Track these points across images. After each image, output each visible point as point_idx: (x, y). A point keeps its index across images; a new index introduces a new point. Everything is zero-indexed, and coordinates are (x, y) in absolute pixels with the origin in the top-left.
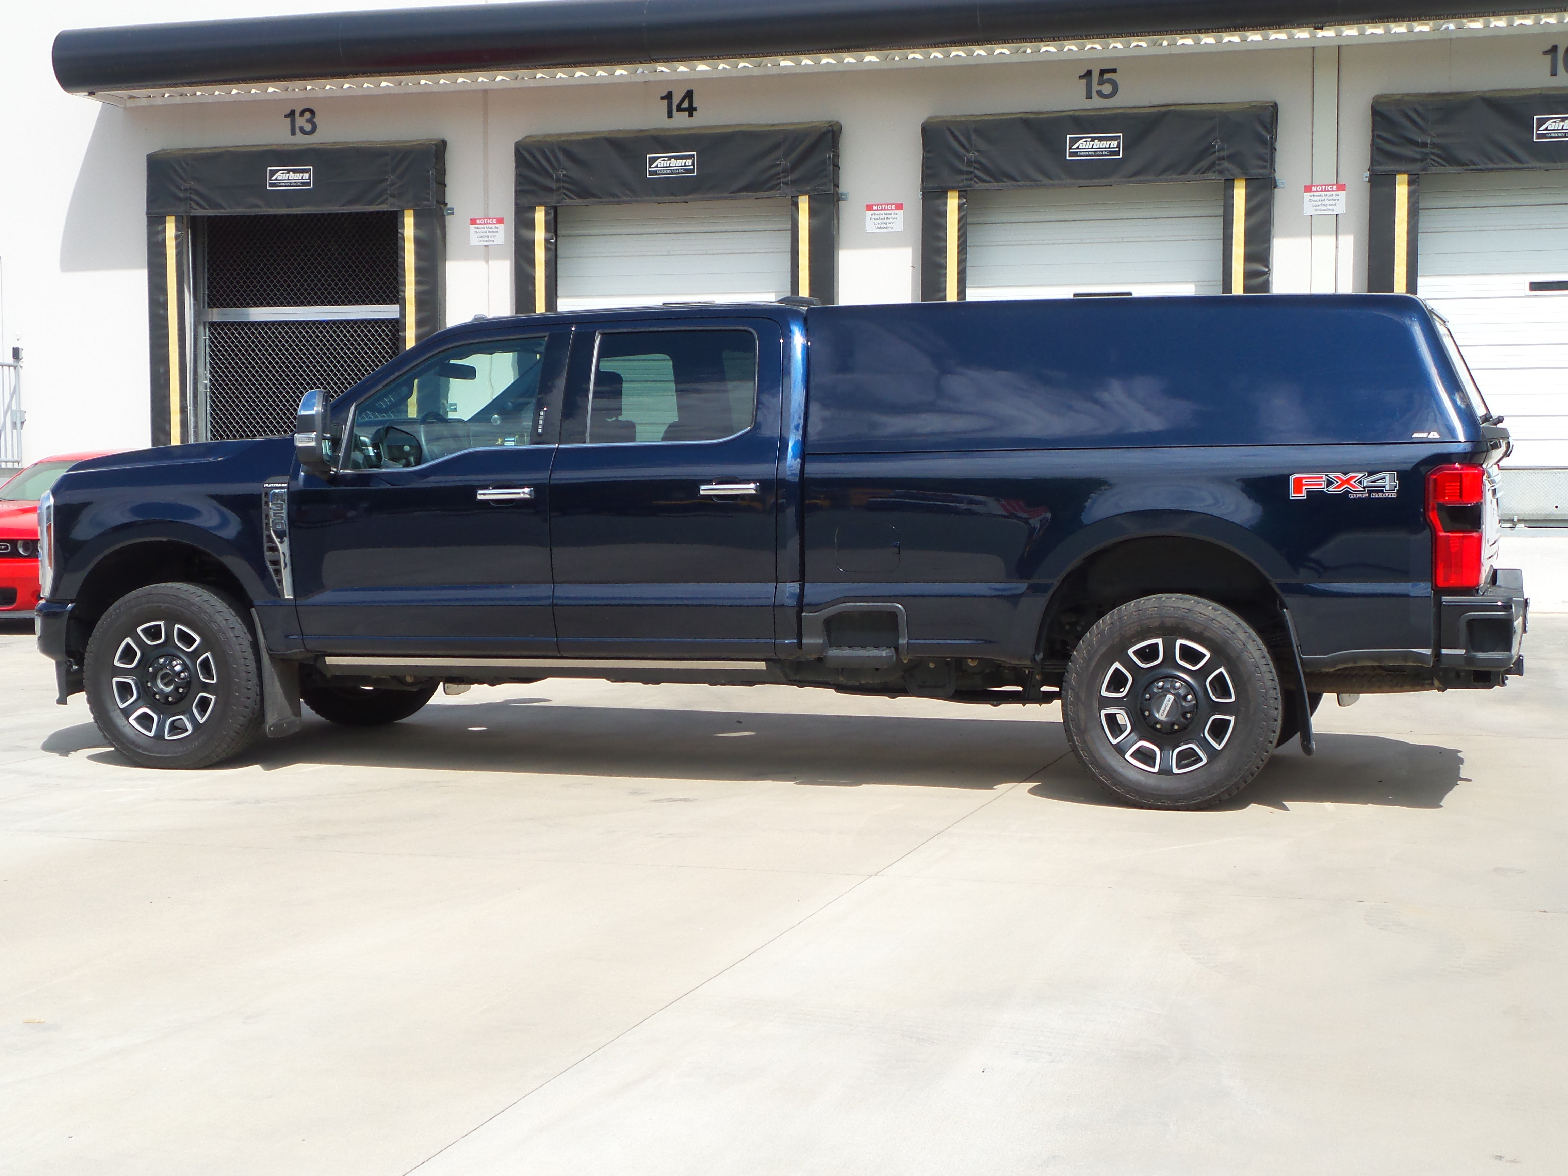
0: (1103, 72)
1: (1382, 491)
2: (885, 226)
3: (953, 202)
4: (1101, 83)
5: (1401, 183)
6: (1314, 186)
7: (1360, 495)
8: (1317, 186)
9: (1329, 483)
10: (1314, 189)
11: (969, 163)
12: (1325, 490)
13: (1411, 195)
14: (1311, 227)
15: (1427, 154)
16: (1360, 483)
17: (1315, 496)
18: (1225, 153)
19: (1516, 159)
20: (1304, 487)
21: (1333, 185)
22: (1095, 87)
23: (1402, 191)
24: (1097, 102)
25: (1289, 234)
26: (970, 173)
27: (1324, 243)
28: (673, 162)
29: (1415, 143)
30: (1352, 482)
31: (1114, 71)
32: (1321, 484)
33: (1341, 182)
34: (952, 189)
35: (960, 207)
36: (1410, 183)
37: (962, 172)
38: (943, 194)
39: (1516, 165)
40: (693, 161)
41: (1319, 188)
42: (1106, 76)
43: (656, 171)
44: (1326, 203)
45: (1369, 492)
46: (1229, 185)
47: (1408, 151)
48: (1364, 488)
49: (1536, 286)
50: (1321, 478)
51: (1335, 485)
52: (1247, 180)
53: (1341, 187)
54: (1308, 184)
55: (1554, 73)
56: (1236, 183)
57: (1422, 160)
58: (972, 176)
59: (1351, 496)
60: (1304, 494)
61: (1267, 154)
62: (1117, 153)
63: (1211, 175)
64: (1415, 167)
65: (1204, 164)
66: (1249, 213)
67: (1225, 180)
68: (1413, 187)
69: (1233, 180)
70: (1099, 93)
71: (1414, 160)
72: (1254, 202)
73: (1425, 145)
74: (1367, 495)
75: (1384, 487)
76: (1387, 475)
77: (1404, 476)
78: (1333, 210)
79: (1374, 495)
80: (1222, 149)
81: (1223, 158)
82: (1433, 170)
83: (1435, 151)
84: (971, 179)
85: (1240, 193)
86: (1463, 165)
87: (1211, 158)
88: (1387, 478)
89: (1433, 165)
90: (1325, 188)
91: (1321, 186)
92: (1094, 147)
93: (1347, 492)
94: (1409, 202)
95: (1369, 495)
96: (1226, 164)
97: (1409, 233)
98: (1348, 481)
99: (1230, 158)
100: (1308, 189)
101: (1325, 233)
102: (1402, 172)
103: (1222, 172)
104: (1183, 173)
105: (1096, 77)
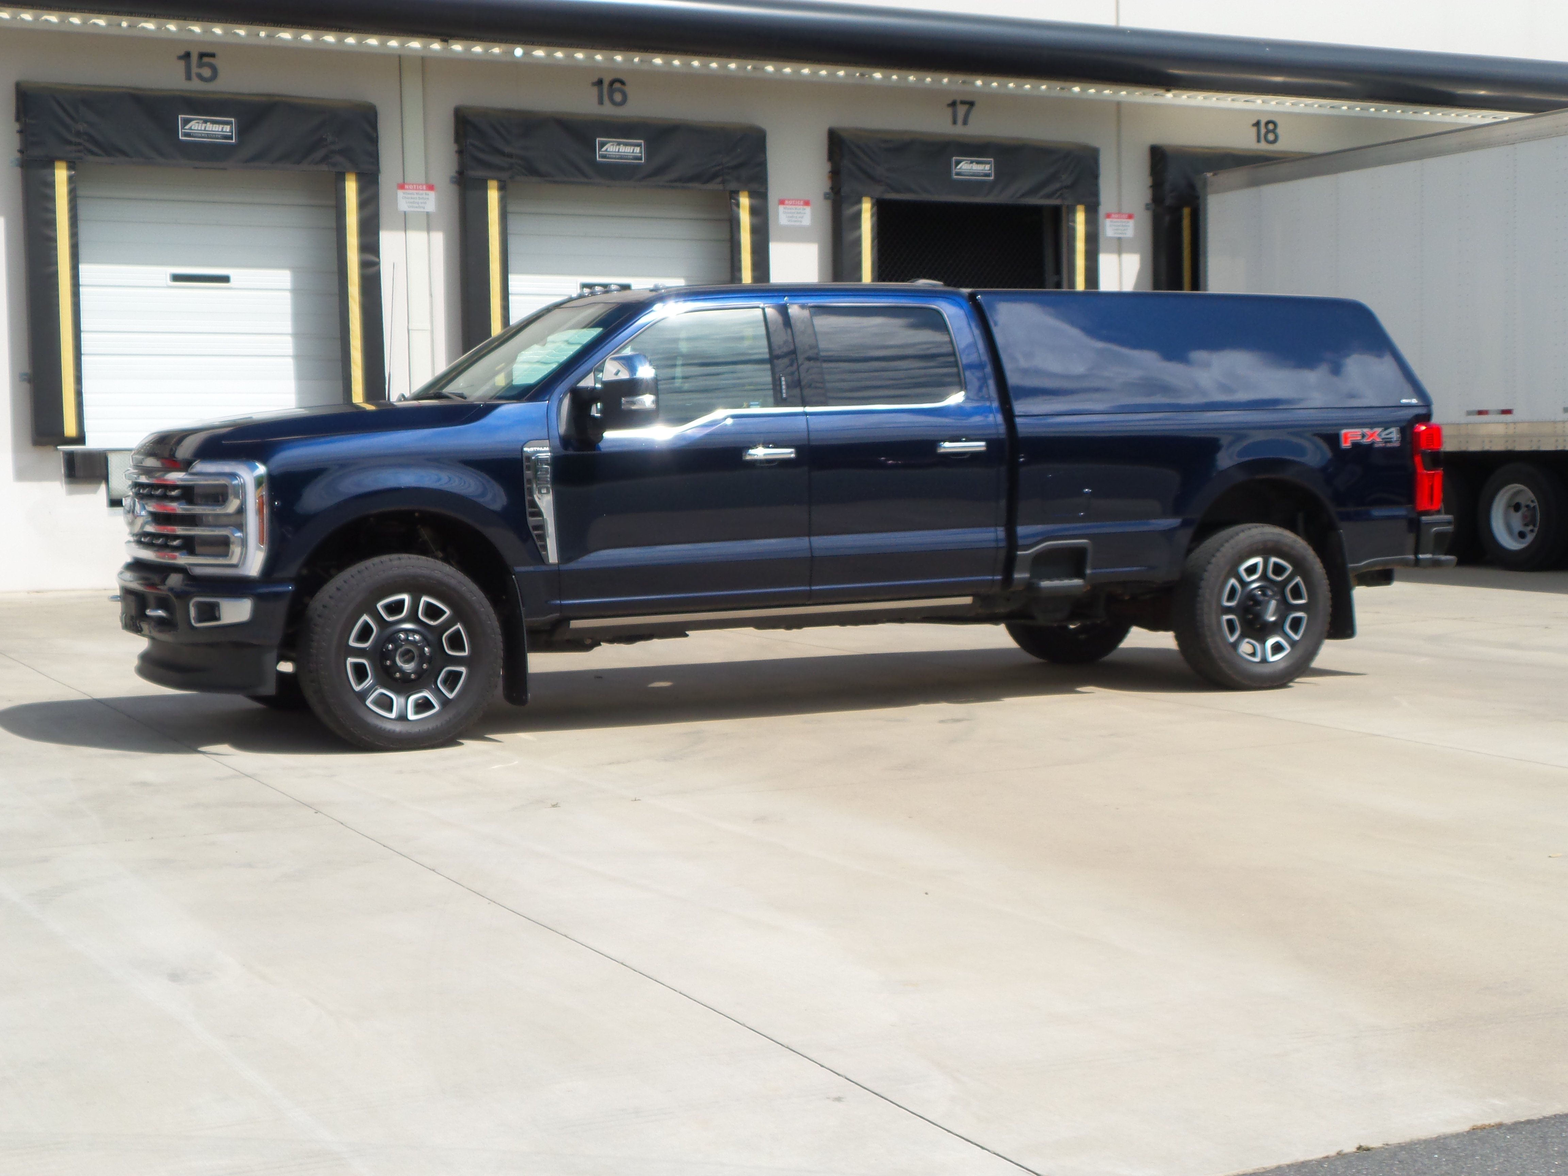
0: (202, 55)
3: (61, 175)
4: (201, 65)
5: (493, 189)
6: (407, 184)
8: (409, 184)
10: (406, 187)
11: (78, 134)
13: (502, 199)
14: (405, 223)
15: (513, 164)
18: (337, 147)
19: (584, 175)
21: (422, 185)
22: (195, 70)
23: (493, 196)
24: (196, 85)
25: (392, 228)
26: (80, 144)
27: (417, 238)
29: (502, 153)
31: (213, 55)
33: (432, 181)
34: (60, 159)
35: (71, 180)
36: (500, 189)
37: (70, 143)
38: (49, 164)
39: (586, 180)
41: (411, 186)
42: (206, 60)
44: (417, 200)
46: (341, 179)
47: (497, 160)
52: (357, 174)
53: (431, 188)
54: (401, 181)
55: (601, 102)
56: (348, 177)
57: (509, 169)
58: (81, 148)
61: (374, 151)
62: (230, 138)
63: (324, 168)
64: (505, 175)
65: (317, 155)
66: (361, 206)
67: (337, 173)
68: (502, 193)
69: (344, 174)
70: (200, 77)
71: (502, 169)
72: (365, 196)
73: (510, 156)
78: (424, 208)
80: (333, 143)
81: (334, 152)
82: (518, 178)
83: (519, 161)
84: (79, 151)
85: (351, 188)
87: (323, 152)
89: (518, 175)
90: (417, 187)
91: (413, 184)
92: (207, 129)
94: (499, 207)
96: (338, 158)
99: (342, 152)
100: (402, 187)
101: (417, 228)
102: (493, 178)
103: (334, 165)
104: (299, 162)
105: (194, 59)
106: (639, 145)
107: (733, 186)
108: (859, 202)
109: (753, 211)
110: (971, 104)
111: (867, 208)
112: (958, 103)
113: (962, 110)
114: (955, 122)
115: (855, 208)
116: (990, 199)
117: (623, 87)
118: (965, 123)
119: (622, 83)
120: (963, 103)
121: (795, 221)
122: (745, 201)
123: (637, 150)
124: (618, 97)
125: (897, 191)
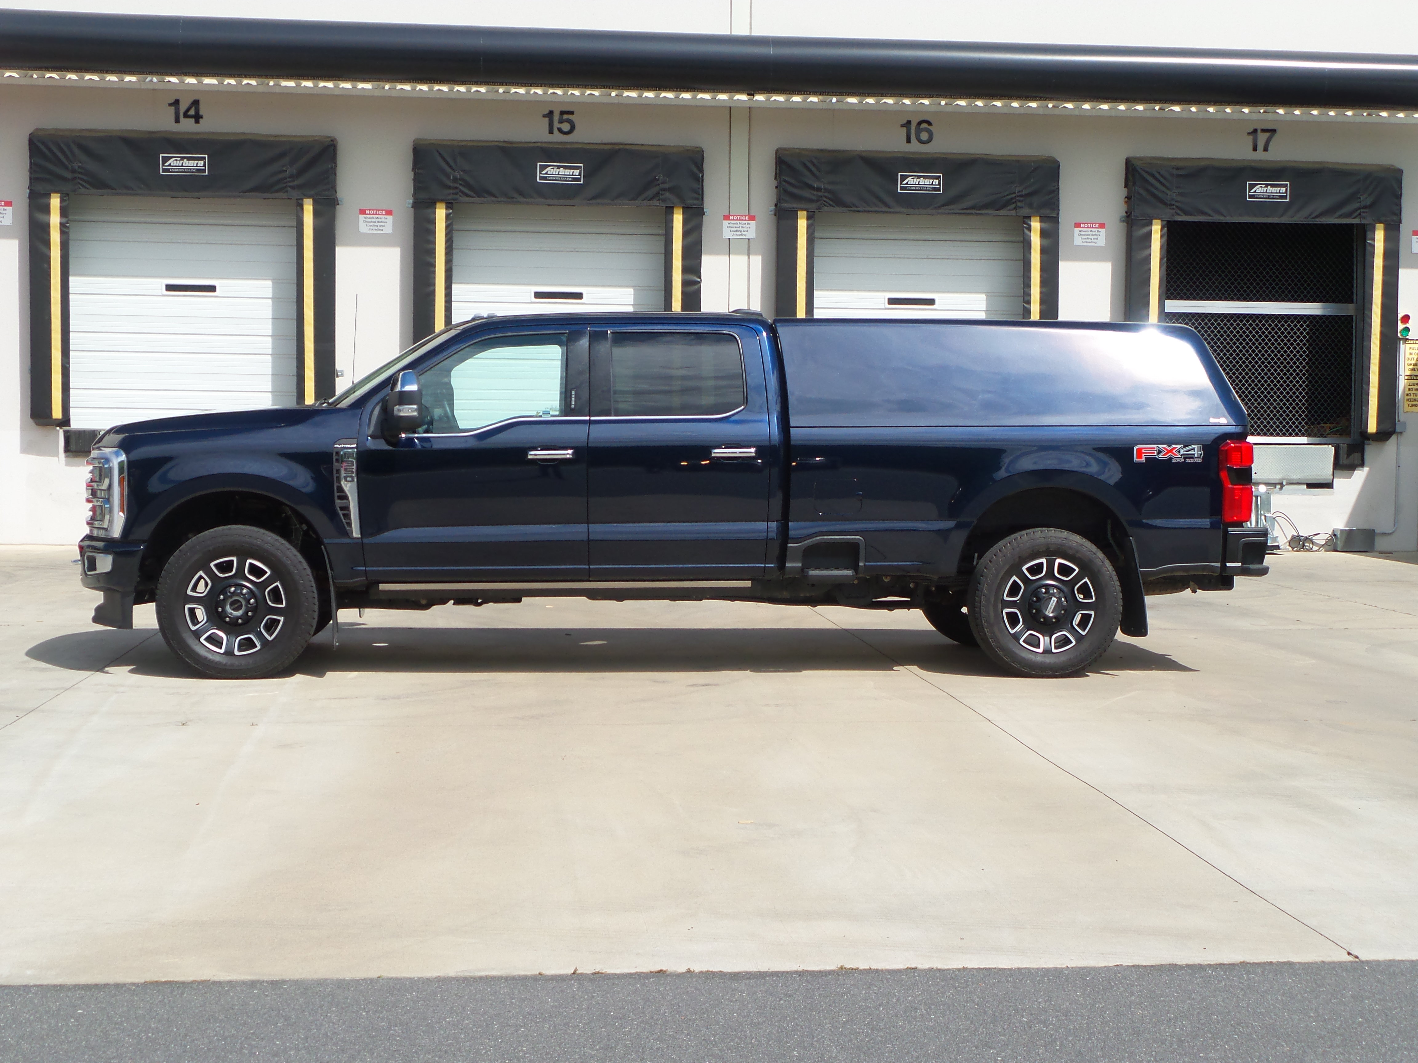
0: (562, 113)
1: (1192, 458)
2: (376, 228)
3: (441, 213)
4: (561, 122)
5: (802, 218)
6: (731, 215)
7: (1178, 460)
8: (734, 215)
9: (1159, 452)
10: (731, 218)
11: (455, 180)
12: (1157, 457)
13: (809, 227)
14: (728, 248)
15: (821, 196)
16: (1179, 452)
17: (1151, 461)
18: (667, 186)
19: (886, 205)
20: (1143, 455)
21: (745, 216)
22: (556, 125)
23: (802, 224)
24: (557, 137)
25: (713, 252)
26: (456, 188)
27: (739, 261)
28: (186, 162)
29: (811, 187)
30: (1174, 451)
31: (572, 113)
32: (1154, 453)
33: (752, 214)
34: (441, 201)
35: (447, 217)
36: (808, 218)
37: (449, 187)
38: (432, 205)
39: (885, 209)
40: (205, 162)
41: (736, 217)
42: (566, 117)
43: (169, 169)
44: (740, 229)
45: (1185, 458)
46: (670, 211)
47: (807, 193)
48: (1181, 455)
49: (891, 301)
50: (1155, 448)
51: (1163, 453)
52: (683, 208)
53: (752, 218)
54: (727, 214)
55: (909, 141)
56: (675, 211)
57: (817, 201)
58: (458, 191)
59: (1173, 461)
60: (1143, 459)
61: (699, 188)
62: (579, 180)
63: (655, 202)
64: (813, 206)
65: (650, 193)
66: (685, 234)
67: (667, 207)
68: (810, 222)
69: (672, 208)
70: (560, 130)
71: (811, 201)
72: (689, 226)
73: (819, 189)
74: (1183, 460)
75: (1194, 455)
76: (1195, 446)
77: (1205, 448)
78: (746, 235)
79: (1188, 460)
80: (664, 182)
81: (664, 190)
82: (825, 209)
83: (826, 194)
84: (456, 194)
85: (678, 219)
86: (847, 207)
87: (655, 190)
88: (1196, 449)
89: (825, 206)
90: (740, 217)
91: (737, 215)
92: (560, 173)
93: (1171, 458)
94: (807, 233)
95: (1185, 460)
96: (667, 194)
97: (807, 257)
98: (1171, 451)
99: (670, 190)
100: (727, 218)
101: (739, 253)
102: (802, 209)
103: (664, 201)
104: (633, 199)
105: (556, 117)
106: (938, 178)
107: (1025, 211)
108: (1151, 224)
109: (1044, 234)
110: (1273, 131)
111: (1157, 229)
112: (1259, 131)
113: (1262, 138)
114: (1255, 149)
115: (1146, 229)
116: (1285, 220)
117: (930, 127)
118: (1266, 149)
119: (929, 123)
120: (1263, 131)
121: (1090, 242)
122: (1036, 225)
123: (936, 182)
124: (924, 136)
125: (1186, 213)
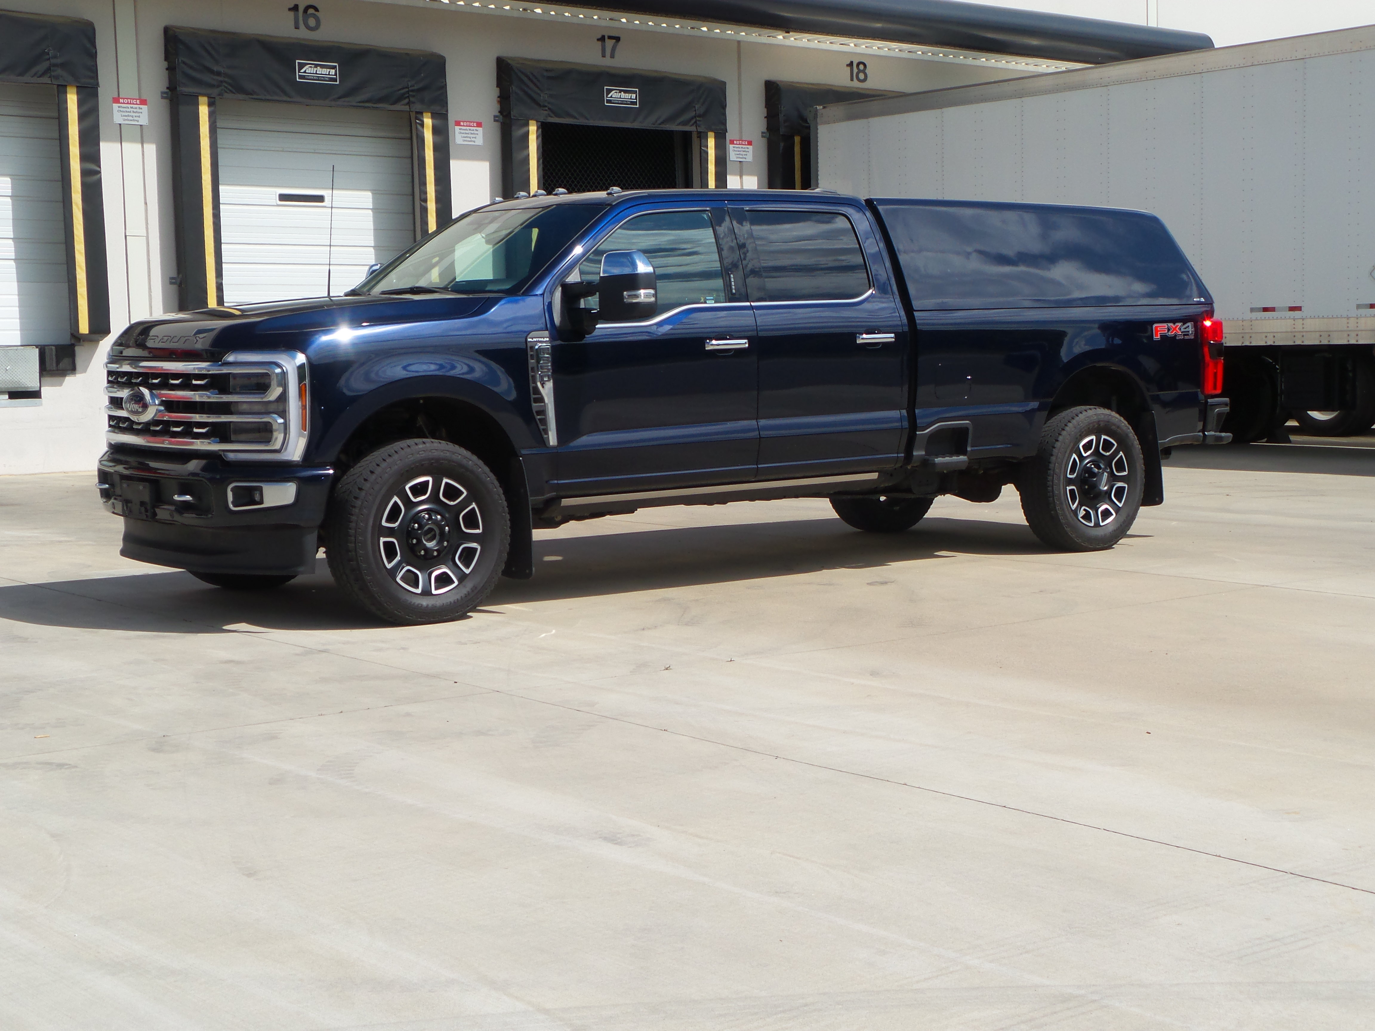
5: (203, 103)
6: (122, 98)
8: (124, 99)
10: (121, 101)
13: (211, 115)
14: (121, 133)
15: (221, 82)
18: (58, 61)
19: (286, 94)
21: (136, 99)
23: (204, 111)
27: (132, 148)
29: (212, 72)
33: (145, 98)
36: (209, 104)
39: (287, 99)
41: (126, 101)
44: (132, 114)
46: (62, 90)
47: (207, 78)
49: (283, 197)
52: (77, 87)
53: (144, 102)
54: (116, 96)
55: (297, 27)
56: (69, 89)
57: (216, 87)
61: (91, 65)
63: (46, 80)
64: (212, 93)
65: (39, 68)
66: (81, 117)
67: (58, 85)
68: (211, 108)
69: (66, 86)
71: (210, 86)
72: (85, 108)
73: (218, 74)
78: (137, 121)
80: (55, 57)
81: (56, 65)
82: (226, 95)
83: (227, 80)
85: (72, 99)
86: (247, 94)
87: (45, 65)
89: (226, 92)
90: (130, 101)
91: (127, 99)
94: (209, 121)
96: (59, 71)
97: (211, 146)
99: (62, 66)
100: (116, 101)
101: (132, 140)
102: (202, 95)
103: (57, 78)
104: (21, 74)
106: (334, 68)
107: (416, 107)
108: (527, 125)
109: (435, 130)
110: (618, 39)
111: (533, 129)
112: (607, 38)
113: (609, 44)
114: (603, 55)
115: (525, 129)
116: (636, 125)
117: (316, 13)
118: (613, 56)
119: (316, 9)
120: (611, 38)
121: (470, 140)
122: (427, 121)
123: (333, 72)
124: (312, 23)
125: (557, 115)
